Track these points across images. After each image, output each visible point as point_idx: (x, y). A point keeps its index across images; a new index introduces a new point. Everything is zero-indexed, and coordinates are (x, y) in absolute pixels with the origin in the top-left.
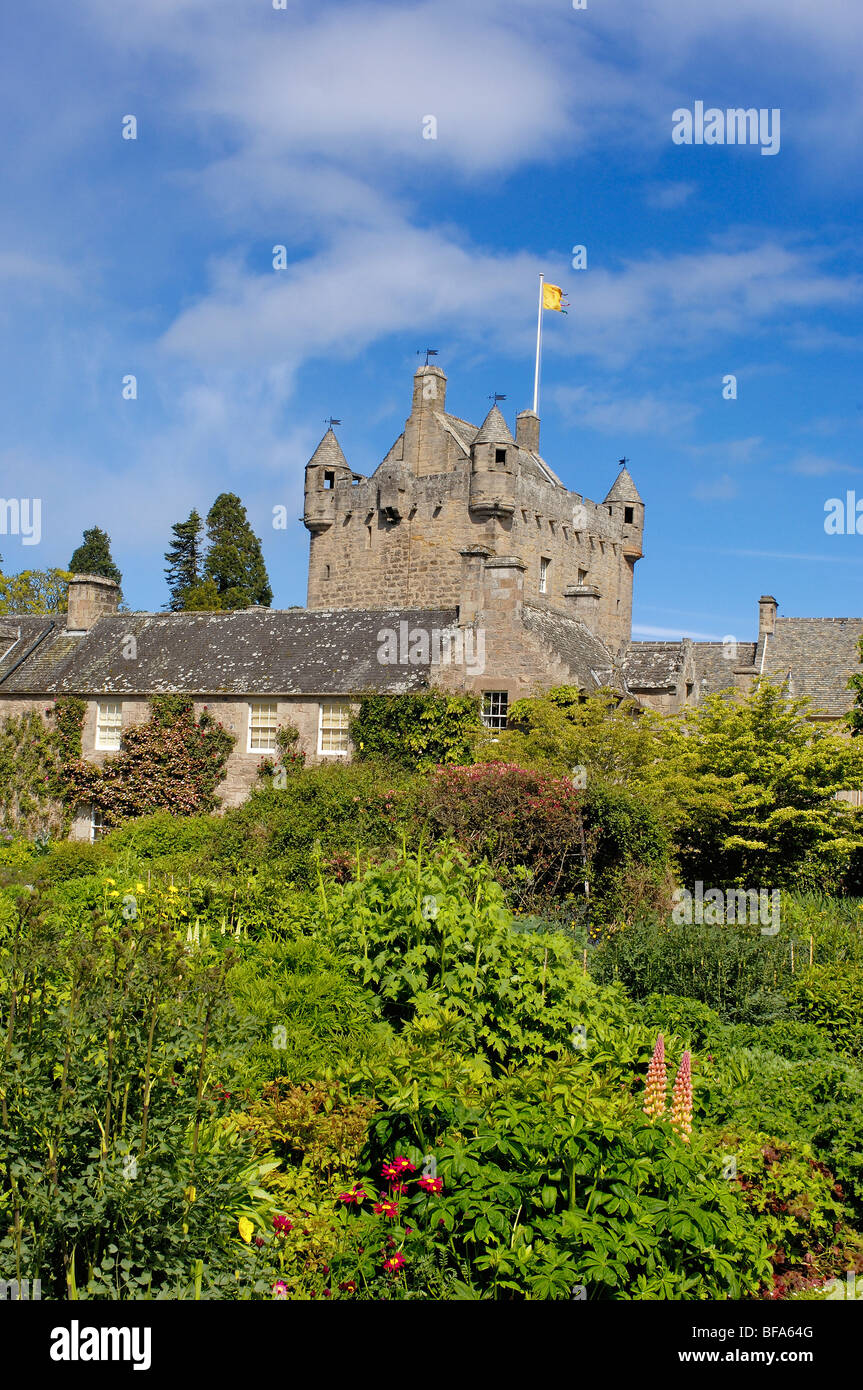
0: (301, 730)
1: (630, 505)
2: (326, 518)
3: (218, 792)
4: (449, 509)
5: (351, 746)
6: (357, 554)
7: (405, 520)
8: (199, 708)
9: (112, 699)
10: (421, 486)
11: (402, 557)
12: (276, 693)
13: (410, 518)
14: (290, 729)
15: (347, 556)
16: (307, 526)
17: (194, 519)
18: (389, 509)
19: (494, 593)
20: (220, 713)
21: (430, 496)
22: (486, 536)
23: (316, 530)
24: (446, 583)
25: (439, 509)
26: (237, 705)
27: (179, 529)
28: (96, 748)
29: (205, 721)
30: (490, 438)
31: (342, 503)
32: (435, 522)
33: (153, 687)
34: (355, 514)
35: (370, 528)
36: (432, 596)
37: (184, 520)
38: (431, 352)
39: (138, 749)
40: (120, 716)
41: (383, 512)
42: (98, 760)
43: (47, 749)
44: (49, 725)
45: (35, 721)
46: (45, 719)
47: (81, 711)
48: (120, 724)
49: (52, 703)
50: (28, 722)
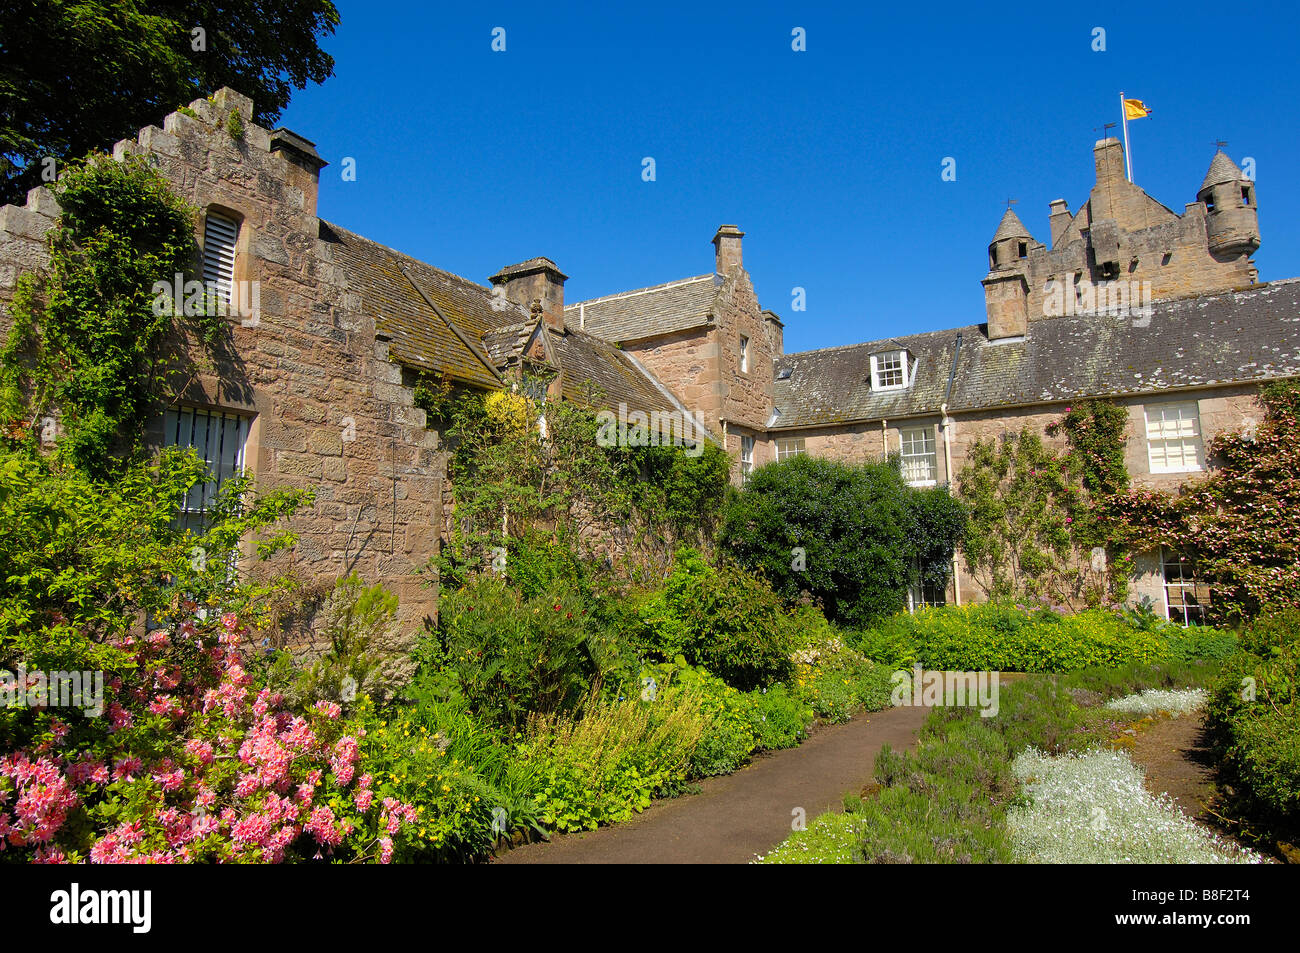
4: (1182, 254)
7: (1124, 273)
9: (1175, 398)
13: (1131, 270)
18: (1108, 265)
25: (1167, 257)
28: (1152, 472)
30: (1231, 178)
31: (1040, 270)
32: (1165, 270)
33: (1249, 373)
34: (1059, 276)
40: (1188, 423)
41: (1100, 267)
42: (1164, 487)
43: (1062, 480)
44: (1058, 447)
45: (1028, 443)
46: (1045, 439)
47: (1119, 421)
48: (1190, 433)
49: (1057, 417)
50: (1014, 446)
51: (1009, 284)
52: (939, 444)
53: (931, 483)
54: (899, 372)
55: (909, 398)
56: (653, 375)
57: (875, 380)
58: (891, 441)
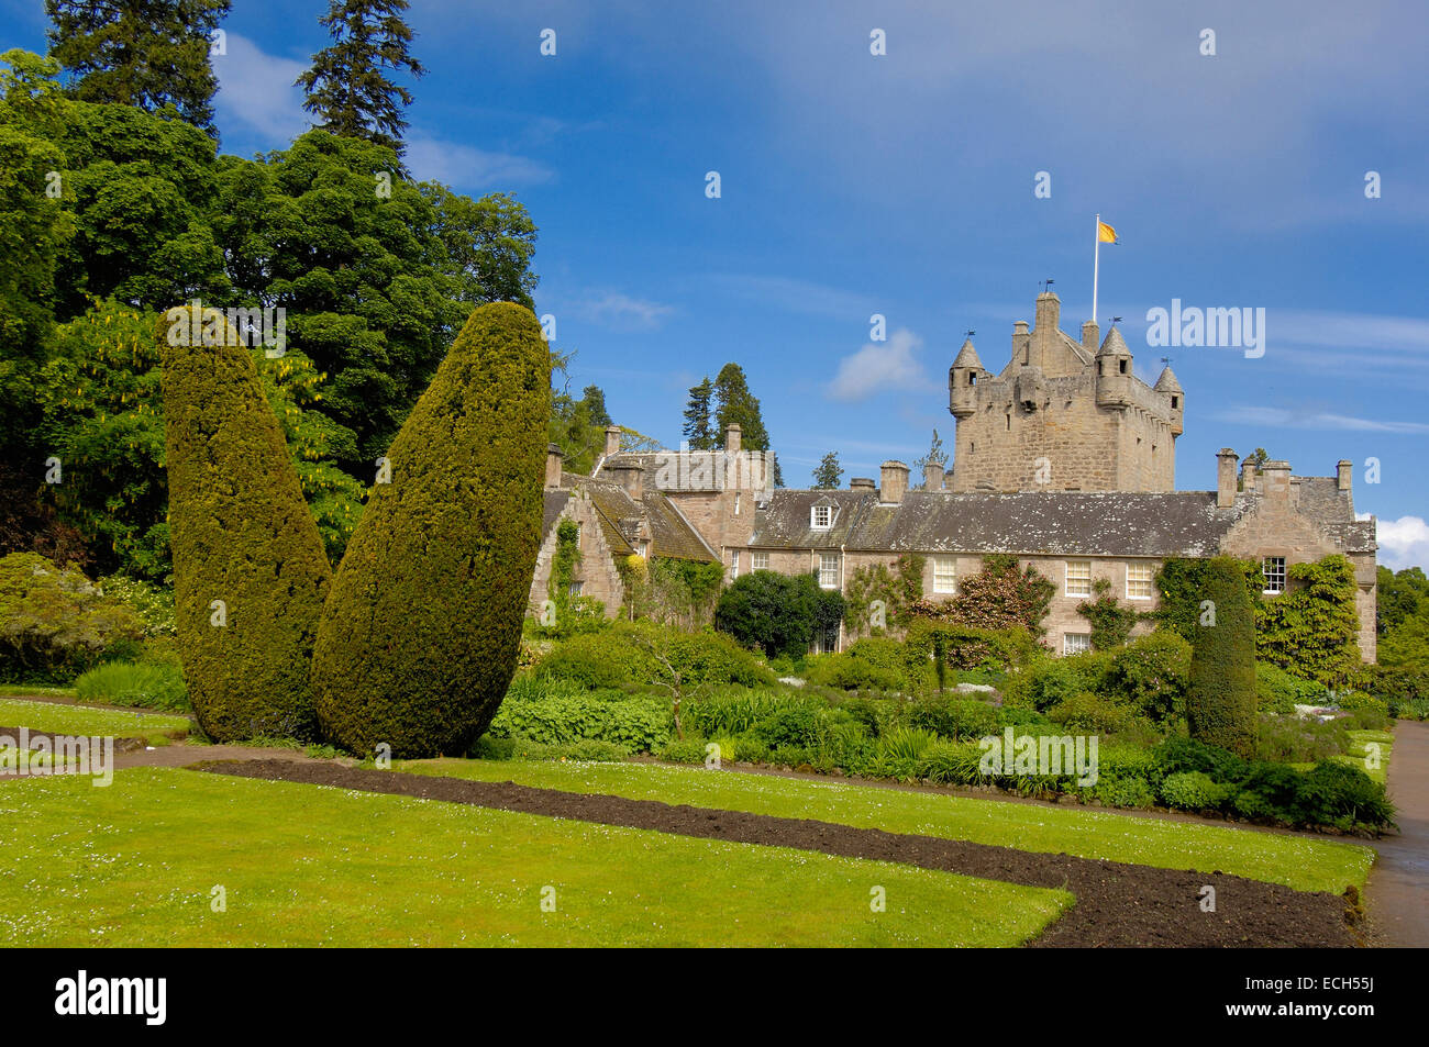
0: (1113, 582)
1: (1176, 395)
2: (972, 407)
3: (1043, 623)
4: (1078, 403)
5: (1156, 594)
6: (997, 435)
7: (1039, 411)
8: (1024, 565)
9: (949, 556)
10: (1053, 386)
11: (1037, 438)
12: (1090, 554)
13: (1044, 409)
14: (1103, 580)
15: (989, 436)
16: (953, 413)
17: (707, 383)
18: (1028, 403)
19: (1271, 487)
20: (1043, 569)
21: (1061, 394)
22: (1111, 425)
23: (960, 416)
24: (1077, 458)
25: (1070, 402)
26: (1057, 562)
27: (695, 392)
28: (935, 591)
29: (1030, 573)
30: (1115, 352)
31: (984, 396)
32: (1065, 413)
33: (981, 547)
34: (996, 405)
35: (1008, 416)
36: (1065, 468)
37: (699, 385)
38: (1049, 282)
39: (976, 593)
40: (952, 568)
41: (1023, 404)
42: (938, 600)
43: (894, 591)
44: (894, 573)
45: (881, 570)
46: (889, 569)
47: (923, 563)
48: (953, 574)
49: (895, 558)
50: (875, 571)
51: (894, 471)
52: (839, 566)
53: (832, 587)
54: (826, 519)
55: (829, 535)
56: (685, 515)
57: (813, 520)
58: (814, 561)
